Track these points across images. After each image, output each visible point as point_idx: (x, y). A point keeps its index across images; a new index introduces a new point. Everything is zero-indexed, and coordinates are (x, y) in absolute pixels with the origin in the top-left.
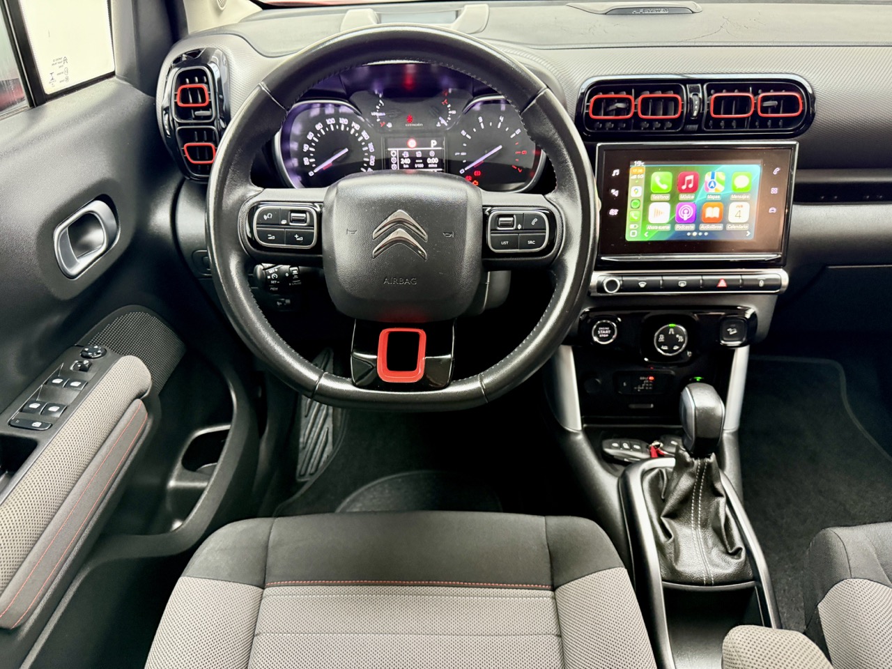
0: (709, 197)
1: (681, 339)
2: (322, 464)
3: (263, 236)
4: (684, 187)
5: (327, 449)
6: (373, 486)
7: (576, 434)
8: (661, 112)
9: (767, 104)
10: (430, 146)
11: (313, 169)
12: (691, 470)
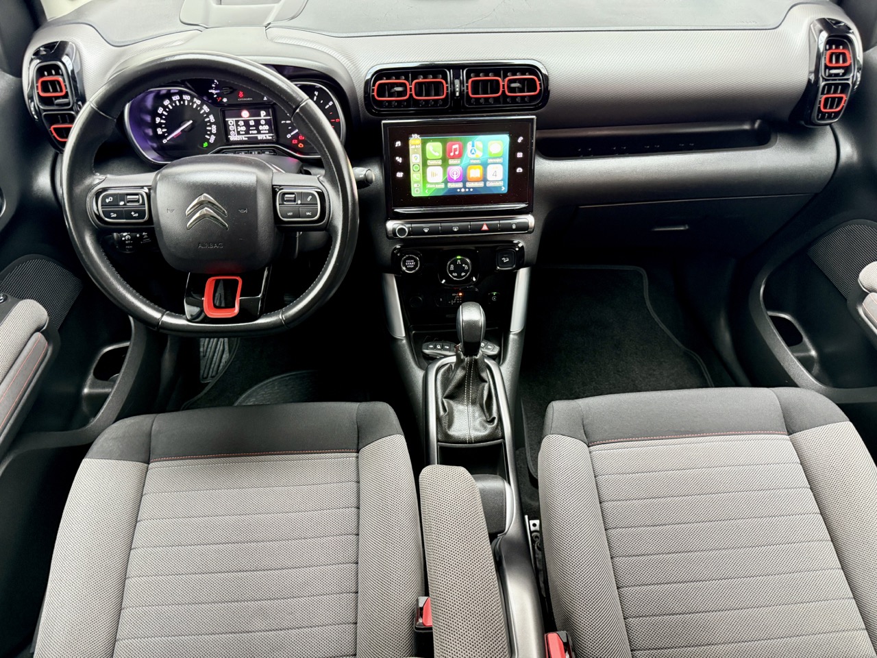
0: (472, 161)
1: (466, 267)
2: (221, 368)
3: (107, 214)
4: (452, 154)
5: (224, 356)
6: (265, 384)
7: (402, 340)
8: (433, 94)
9: (513, 85)
10: (260, 116)
11: (166, 137)
12: (462, 365)
